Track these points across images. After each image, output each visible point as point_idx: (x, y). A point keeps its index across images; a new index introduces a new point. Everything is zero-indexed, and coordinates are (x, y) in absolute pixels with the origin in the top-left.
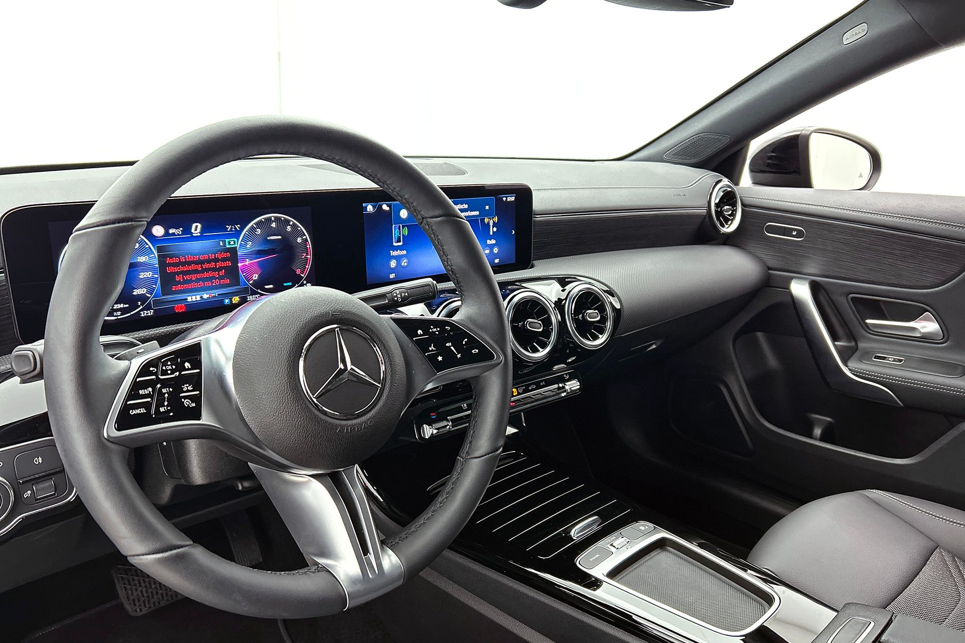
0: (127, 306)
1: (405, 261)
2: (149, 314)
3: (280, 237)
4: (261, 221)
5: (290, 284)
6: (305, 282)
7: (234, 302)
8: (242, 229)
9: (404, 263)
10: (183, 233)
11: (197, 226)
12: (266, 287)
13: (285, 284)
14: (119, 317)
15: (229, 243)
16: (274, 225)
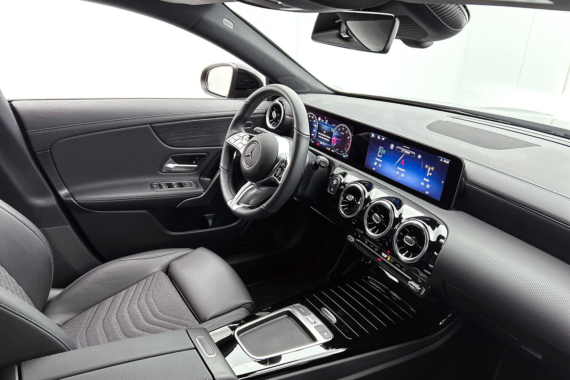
1: (381, 165)
3: (344, 134)
4: (341, 126)
6: (346, 154)
7: (328, 149)
8: (336, 126)
9: (380, 166)
10: (324, 122)
11: (327, 121)
12: (337, 149)
13: (341, 151)
15: (332, 130)
16: (343, 129)
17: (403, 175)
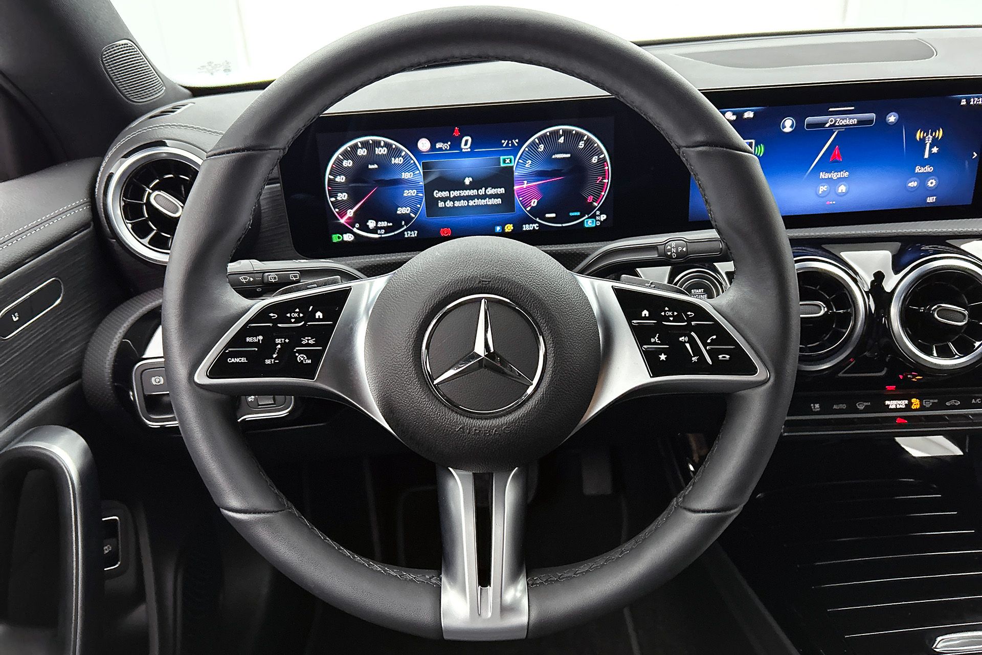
0: (391, 224)
2: (413, 236)
3: (569, 155)
4: (545, 135)
5: (578, 214)
6: (598, 213)
7: (507, 230)
8: (521, 145)
10: (451, 148)
11: (467, 141)
12: (548, 215)
13: (571, 214)
14: (383, 236)
15: (504, 161)
16: (561, 140)
17: (842, 188)
